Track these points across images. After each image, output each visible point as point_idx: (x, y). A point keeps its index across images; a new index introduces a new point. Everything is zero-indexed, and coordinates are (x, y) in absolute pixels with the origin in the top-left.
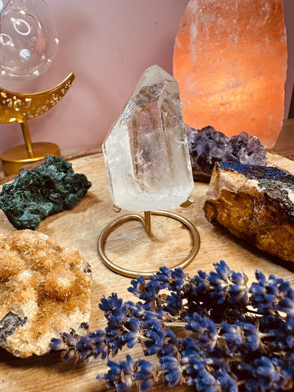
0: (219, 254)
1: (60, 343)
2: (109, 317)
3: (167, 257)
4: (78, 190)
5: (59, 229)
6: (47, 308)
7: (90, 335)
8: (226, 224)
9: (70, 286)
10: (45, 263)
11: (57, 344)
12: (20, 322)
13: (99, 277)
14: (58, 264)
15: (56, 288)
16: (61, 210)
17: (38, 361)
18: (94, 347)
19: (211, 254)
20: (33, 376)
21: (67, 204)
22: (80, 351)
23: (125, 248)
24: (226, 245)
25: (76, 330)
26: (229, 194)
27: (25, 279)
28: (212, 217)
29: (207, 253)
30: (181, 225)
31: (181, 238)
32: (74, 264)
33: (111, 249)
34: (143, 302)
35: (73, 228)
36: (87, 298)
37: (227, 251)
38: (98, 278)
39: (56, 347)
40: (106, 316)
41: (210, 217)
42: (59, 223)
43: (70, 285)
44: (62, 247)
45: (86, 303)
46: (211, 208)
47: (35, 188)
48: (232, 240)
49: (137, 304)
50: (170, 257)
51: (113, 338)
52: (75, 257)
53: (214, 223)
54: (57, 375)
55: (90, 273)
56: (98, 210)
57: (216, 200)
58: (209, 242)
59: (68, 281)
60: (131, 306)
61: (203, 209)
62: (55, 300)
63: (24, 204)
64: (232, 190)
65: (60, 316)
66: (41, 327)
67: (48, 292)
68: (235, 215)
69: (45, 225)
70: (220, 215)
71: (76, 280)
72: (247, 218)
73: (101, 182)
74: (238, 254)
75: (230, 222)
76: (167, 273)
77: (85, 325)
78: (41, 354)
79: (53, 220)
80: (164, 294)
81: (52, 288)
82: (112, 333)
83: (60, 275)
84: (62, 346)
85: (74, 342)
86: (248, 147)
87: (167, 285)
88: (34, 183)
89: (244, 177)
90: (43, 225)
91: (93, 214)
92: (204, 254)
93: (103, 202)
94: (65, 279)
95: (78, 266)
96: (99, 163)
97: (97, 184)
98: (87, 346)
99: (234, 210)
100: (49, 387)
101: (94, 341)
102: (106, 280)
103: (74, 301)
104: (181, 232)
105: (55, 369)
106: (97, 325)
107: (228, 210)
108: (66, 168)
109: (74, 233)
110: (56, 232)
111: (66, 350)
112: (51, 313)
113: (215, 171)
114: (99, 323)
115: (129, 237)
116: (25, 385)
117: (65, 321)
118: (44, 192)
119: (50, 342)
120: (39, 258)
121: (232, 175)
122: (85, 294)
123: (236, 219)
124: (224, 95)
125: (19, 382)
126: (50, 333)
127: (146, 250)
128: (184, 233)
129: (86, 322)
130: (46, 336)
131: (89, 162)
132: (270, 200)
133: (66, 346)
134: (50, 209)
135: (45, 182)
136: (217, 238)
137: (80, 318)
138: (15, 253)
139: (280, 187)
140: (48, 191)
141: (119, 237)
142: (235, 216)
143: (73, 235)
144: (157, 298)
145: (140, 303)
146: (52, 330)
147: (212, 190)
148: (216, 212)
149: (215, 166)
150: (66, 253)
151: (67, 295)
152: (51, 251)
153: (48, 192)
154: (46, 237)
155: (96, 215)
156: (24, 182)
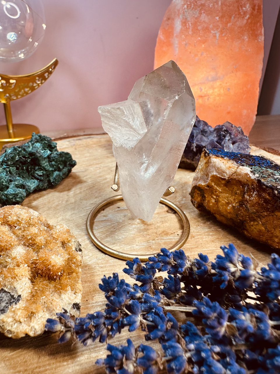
0: (206, 239)
1: (56, 324)
2: (112, 298)
3: (154, 240)
4: (63, 168)
5: (44, 207)
6: (38, 286)
7: (89, 317)
8: (214, 210)
9: (63, 265)
10: (36, 240)
11: (54, 324)
12: (12, 300)
13: (87, 257)
14: (50, 241)
15: (48, 266)
16: (45, 187)
17: (27, 342)
18: (93, 330)
19: (198, 238)
20: (22, 358)
21: (52, 181)
22: (77, 333)
23: (112, 229)
24: (213, 230)
25: (68, 311)
26: (219, 180)
27: (19, 255)
28: (198, 202)
29: (194, 237)
30: (166, 209)
31: (167, 222)
32: (66, 243)
33: (97, 229)
34: (139, 284)
35: (58, 208)
36: (79, 278)
37: (214, 237)
38: (85, 257)
39: (52, 328)
40: (108, 297)
41: (196, 202)
42: (45, 201)
43: (64, 263)
44: (51, 224)
45: (78, 283)
46: (198, 194)
47: (21, 164)
48: (217, 225)
49: (133, 285)
50: (158, 240)
51: (114, 321)
52: (66, 235)
53: (200, 209)
54: (47, 358)
55: (81, 252)
56: (82, 190)
57: (204, 186)
58: (195, 227)
59: (62, 259)
60: (128, 288)
61: (190, 194)
62: (47, 278)
63: (10, 178)
64: (222, 176)
65: (52, 295)
66: (34, 306)
67: (40, 270)
68: (224, 200)
69: (30, 203)
70: (208, 201)
71: (68, 259)
72: (237, 205)
73: (84, 163)
74: (225, 240)
75: (218, 207)
76: (169, 255)
77: (77, 305)
78: (34, 336)
79: (38, 198)
80: (161, 277)
81: (45, 266)
82: (112, 315)
83: (53, 253)
84: (59, 327)
85: (72, 324)
86: (232, 136)
87: (169, 267)
88: (19, 159)
89: (235, 163)
90: (28, 202)
91: (77, 194)
92: (191, 238)
93: (87, 183)
94: (59, 257)
95: (70, 245)
96: (82, 146)
97: (81, 166)
98: (86, 328)
99: (224, 196)
100: (40, 370)
101: (94, 322)
102: (94, 260)
103: (65, 280)
104: (167, 216)
105: (45, 351)
106: (87, 306)
107: (217, 196)
108: (51, 147)
109: (59, 212)
110: (41, 210)
111: (62, 331)
112: (43, 292)
113: (202, 157)
114: (89, 304)
115: (115, 218)
116: (14, 368)
117: (57, 300)
118: (30, 169)
119: (45, 323)
120: (30, 234)
121: (223, 161)
122: (77, 273)
123: (225, 205)
124: (203, 88)
125: (7, 364)
126: (44, 313)
127: (133, 232)
128: (169, 217)
129: (78, 303)
130: (40, 316)
131: (72, 144)
132: (264, 187)
133: (63, 327)
134: (35, 186)
135: (31, 159)
136: (203, 223)
137: (72, 298)
138: (7, 228)
139: (273, 174)
140: (33, 168)
141: (105, 218)
142: (224, 202)
143: (59, 214)
144: (154, 280)
145: (136, 285)
146: (45, 310)
147: (199, 176)
148: (203, 197)
149: (203, 153)
150: (57, 231)
151: (59, 274)
152: (43, 228)
153: (33, 170)
154: (36, 214)
155: (80, 195)
156: (10, 158)
